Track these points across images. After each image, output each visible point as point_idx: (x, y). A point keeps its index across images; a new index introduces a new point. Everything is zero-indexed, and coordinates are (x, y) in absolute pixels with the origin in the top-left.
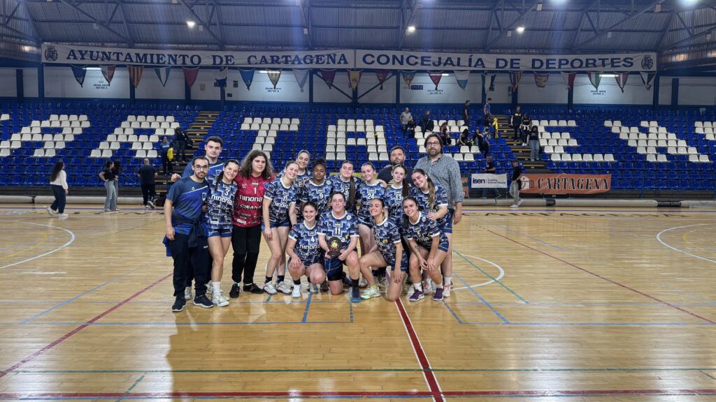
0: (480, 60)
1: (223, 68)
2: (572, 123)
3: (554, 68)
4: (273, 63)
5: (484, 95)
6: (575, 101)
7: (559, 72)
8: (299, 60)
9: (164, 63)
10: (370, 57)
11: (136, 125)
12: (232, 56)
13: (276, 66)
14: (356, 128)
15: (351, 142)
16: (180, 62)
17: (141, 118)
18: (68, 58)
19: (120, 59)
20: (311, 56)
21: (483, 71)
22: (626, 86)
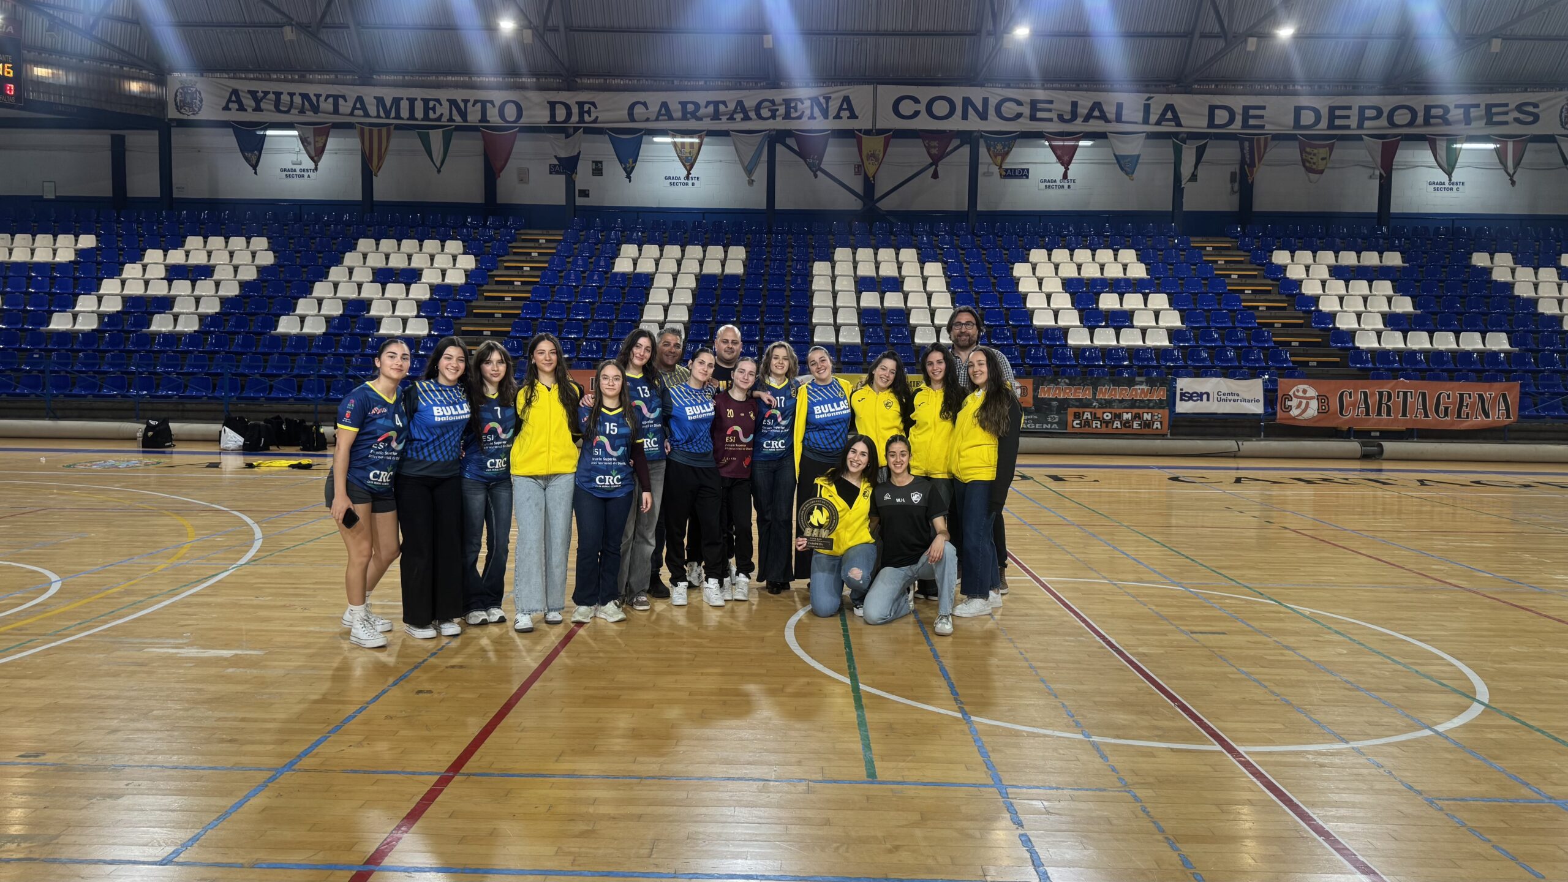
0: (1170, 107)
1: (571, 131)
2: (1394, 259)
3: (1348, 127)
4: (684, 118)
5: (1178, 190)
6: (1397, 206)
7: (1359, 138)
8: (744, 111)
9: (439, 119)
10: (910, 102)
11: (376, 261)
12: (593, 104)
13: (692, 124)
14: (877, 268)
15: (870, 300)
16: (474, 117)
17: (387, 244)
18: (226, 108)
19: (341, 109)
20: (773, 102)
21: (1175, 135)
22: (1519, 170)
